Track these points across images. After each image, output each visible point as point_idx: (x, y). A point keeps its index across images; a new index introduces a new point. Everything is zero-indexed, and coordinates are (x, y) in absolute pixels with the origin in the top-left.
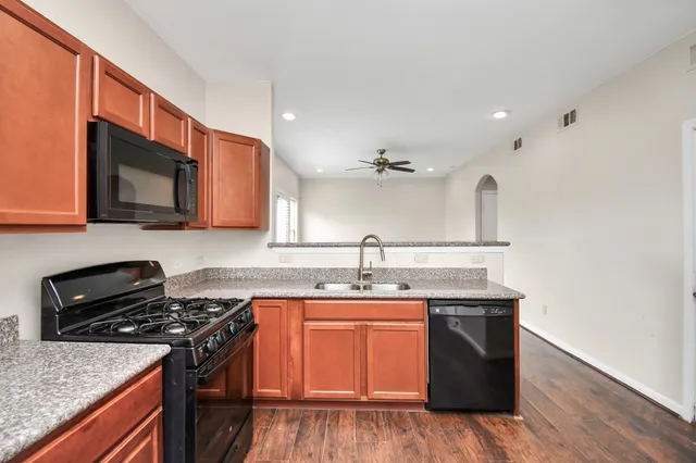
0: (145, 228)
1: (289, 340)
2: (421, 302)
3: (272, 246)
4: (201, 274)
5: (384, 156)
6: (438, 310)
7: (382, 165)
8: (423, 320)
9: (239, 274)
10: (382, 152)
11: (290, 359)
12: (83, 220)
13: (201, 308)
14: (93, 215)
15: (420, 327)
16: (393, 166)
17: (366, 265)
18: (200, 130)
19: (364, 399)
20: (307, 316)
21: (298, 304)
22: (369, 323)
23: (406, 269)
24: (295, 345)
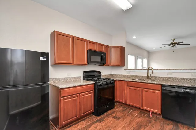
0: (99, 66)
1: (124, 90)
2: (159, 85)
3: (125, 70)
4: (111, 75)
5: (175, 41)
6: (165, 88)
7: (174, 44)
8: (160, 91)
9: (118, 76)
10: (174, 40)
11: (124, 94)
12: (87, 64)
13: (105, 79)
14: (88, 63)
15: (159, 92)
16: (178, 44)
17: (149, 75)
18: (107, 47)
19: (142, 108)
20: (128, 85)
21: (126, 82)
22: (143, 89)
23: (164, 77)
24: (126, 92)
